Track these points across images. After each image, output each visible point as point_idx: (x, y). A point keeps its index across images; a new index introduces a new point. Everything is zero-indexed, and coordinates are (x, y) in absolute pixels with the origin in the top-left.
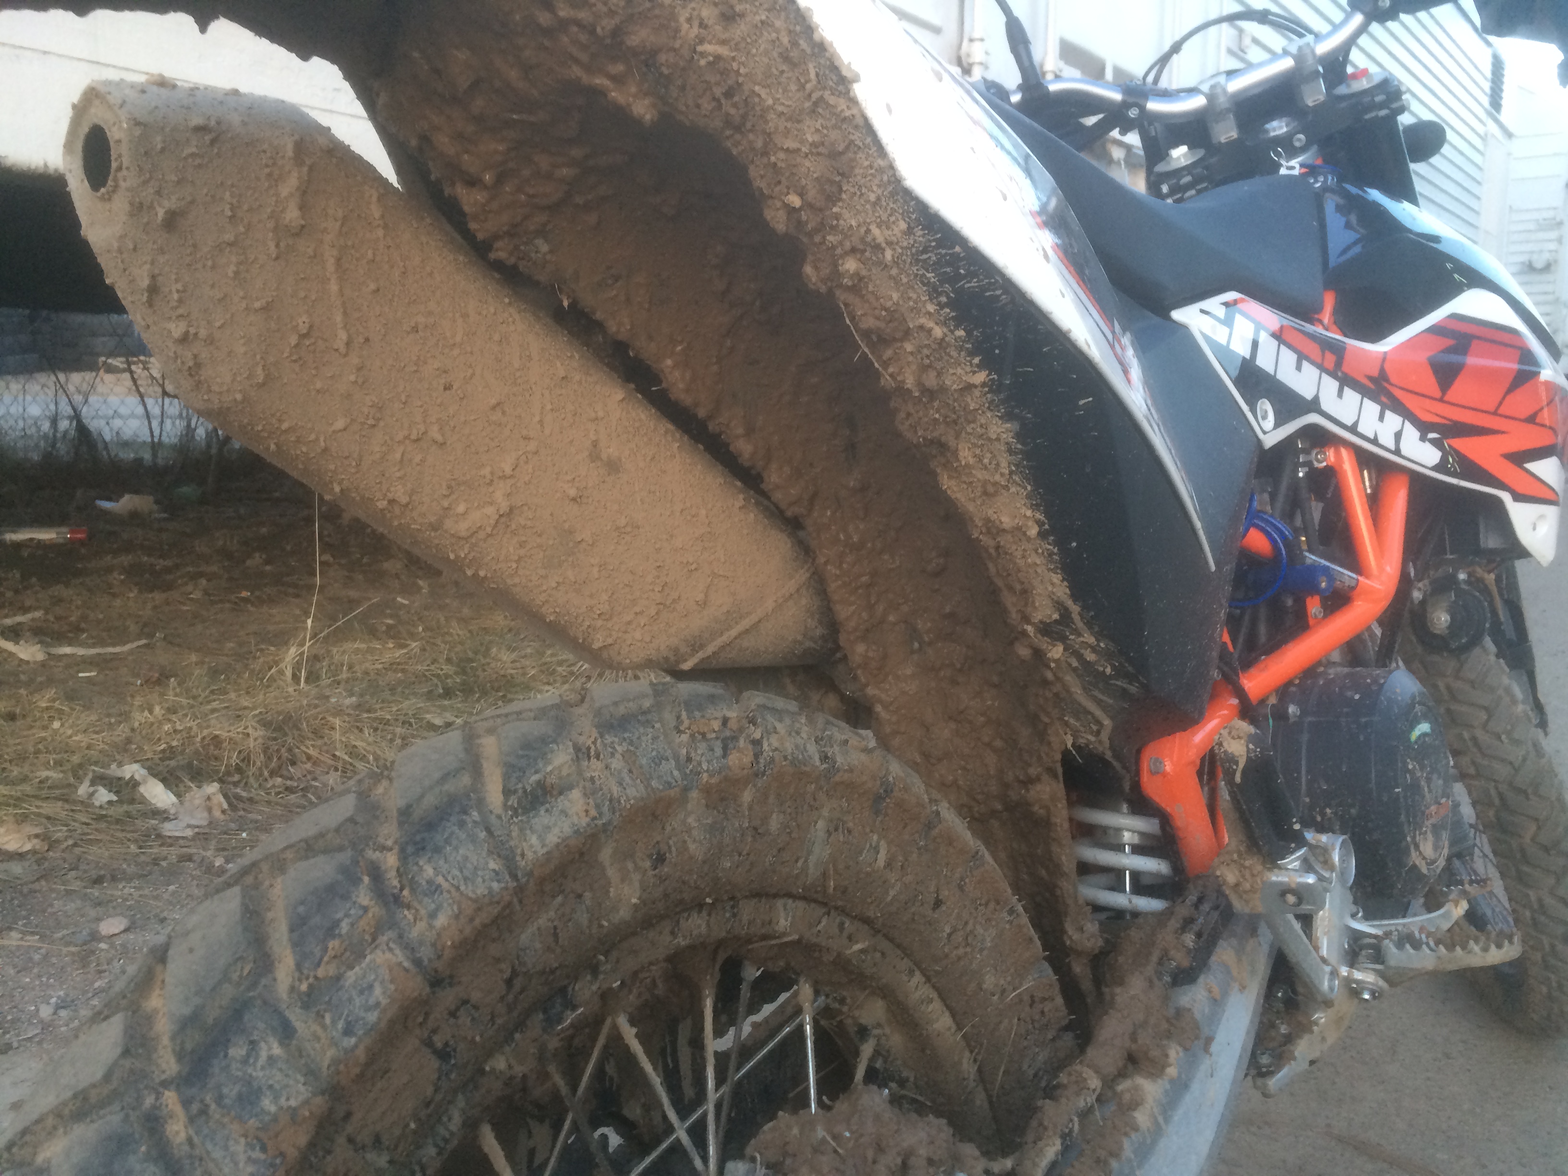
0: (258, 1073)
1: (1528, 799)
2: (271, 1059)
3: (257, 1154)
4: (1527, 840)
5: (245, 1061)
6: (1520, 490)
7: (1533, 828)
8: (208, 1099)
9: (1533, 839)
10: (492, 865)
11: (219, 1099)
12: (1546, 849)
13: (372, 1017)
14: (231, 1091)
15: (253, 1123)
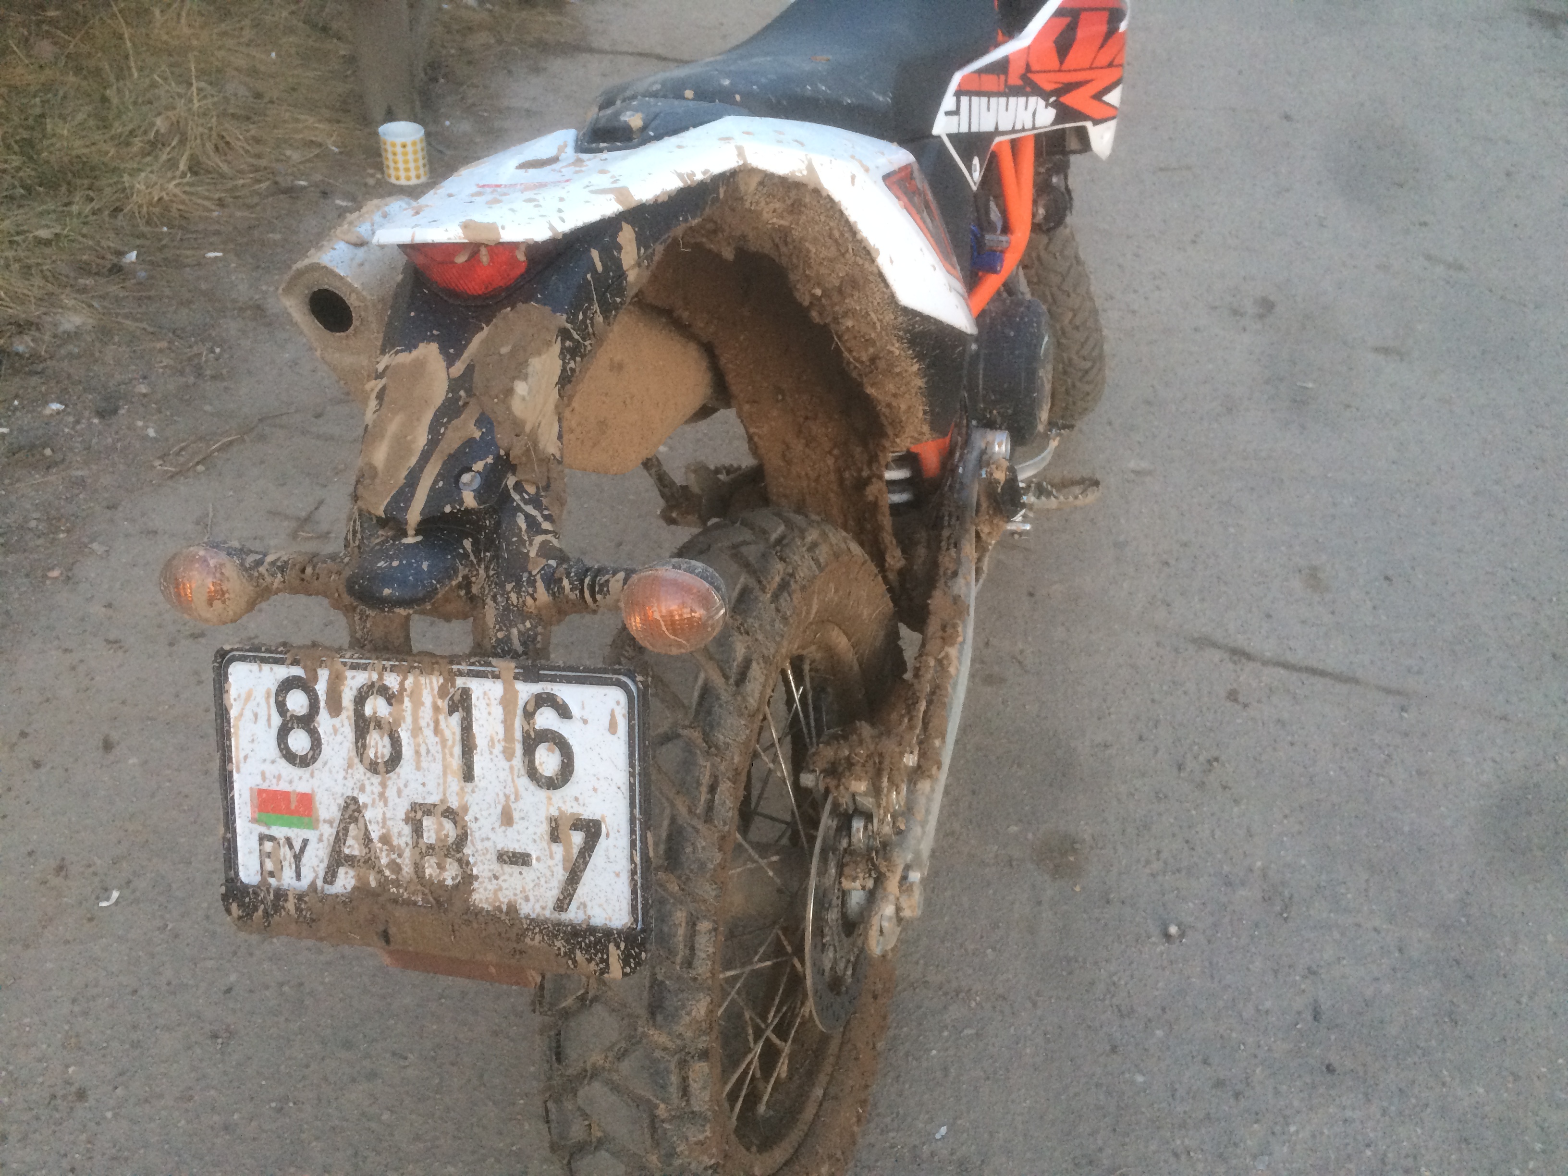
0: (701, 855)
1: (1069, 296)
2: (703, 848)
3: (714, 886)
4: (1066, 321)
5: (694, 852)
6: (1097, 116)
7: (1070, 314)
8: (687, 872)
9: (1070, 322)
10: (743, 722)
11: (692, 871)
12: (1077, 328)
13: (730, 814)
14: (694, 867)
15: (708, 875)
